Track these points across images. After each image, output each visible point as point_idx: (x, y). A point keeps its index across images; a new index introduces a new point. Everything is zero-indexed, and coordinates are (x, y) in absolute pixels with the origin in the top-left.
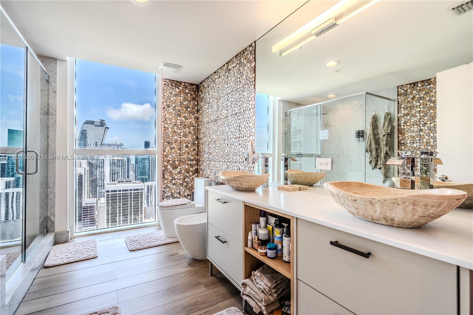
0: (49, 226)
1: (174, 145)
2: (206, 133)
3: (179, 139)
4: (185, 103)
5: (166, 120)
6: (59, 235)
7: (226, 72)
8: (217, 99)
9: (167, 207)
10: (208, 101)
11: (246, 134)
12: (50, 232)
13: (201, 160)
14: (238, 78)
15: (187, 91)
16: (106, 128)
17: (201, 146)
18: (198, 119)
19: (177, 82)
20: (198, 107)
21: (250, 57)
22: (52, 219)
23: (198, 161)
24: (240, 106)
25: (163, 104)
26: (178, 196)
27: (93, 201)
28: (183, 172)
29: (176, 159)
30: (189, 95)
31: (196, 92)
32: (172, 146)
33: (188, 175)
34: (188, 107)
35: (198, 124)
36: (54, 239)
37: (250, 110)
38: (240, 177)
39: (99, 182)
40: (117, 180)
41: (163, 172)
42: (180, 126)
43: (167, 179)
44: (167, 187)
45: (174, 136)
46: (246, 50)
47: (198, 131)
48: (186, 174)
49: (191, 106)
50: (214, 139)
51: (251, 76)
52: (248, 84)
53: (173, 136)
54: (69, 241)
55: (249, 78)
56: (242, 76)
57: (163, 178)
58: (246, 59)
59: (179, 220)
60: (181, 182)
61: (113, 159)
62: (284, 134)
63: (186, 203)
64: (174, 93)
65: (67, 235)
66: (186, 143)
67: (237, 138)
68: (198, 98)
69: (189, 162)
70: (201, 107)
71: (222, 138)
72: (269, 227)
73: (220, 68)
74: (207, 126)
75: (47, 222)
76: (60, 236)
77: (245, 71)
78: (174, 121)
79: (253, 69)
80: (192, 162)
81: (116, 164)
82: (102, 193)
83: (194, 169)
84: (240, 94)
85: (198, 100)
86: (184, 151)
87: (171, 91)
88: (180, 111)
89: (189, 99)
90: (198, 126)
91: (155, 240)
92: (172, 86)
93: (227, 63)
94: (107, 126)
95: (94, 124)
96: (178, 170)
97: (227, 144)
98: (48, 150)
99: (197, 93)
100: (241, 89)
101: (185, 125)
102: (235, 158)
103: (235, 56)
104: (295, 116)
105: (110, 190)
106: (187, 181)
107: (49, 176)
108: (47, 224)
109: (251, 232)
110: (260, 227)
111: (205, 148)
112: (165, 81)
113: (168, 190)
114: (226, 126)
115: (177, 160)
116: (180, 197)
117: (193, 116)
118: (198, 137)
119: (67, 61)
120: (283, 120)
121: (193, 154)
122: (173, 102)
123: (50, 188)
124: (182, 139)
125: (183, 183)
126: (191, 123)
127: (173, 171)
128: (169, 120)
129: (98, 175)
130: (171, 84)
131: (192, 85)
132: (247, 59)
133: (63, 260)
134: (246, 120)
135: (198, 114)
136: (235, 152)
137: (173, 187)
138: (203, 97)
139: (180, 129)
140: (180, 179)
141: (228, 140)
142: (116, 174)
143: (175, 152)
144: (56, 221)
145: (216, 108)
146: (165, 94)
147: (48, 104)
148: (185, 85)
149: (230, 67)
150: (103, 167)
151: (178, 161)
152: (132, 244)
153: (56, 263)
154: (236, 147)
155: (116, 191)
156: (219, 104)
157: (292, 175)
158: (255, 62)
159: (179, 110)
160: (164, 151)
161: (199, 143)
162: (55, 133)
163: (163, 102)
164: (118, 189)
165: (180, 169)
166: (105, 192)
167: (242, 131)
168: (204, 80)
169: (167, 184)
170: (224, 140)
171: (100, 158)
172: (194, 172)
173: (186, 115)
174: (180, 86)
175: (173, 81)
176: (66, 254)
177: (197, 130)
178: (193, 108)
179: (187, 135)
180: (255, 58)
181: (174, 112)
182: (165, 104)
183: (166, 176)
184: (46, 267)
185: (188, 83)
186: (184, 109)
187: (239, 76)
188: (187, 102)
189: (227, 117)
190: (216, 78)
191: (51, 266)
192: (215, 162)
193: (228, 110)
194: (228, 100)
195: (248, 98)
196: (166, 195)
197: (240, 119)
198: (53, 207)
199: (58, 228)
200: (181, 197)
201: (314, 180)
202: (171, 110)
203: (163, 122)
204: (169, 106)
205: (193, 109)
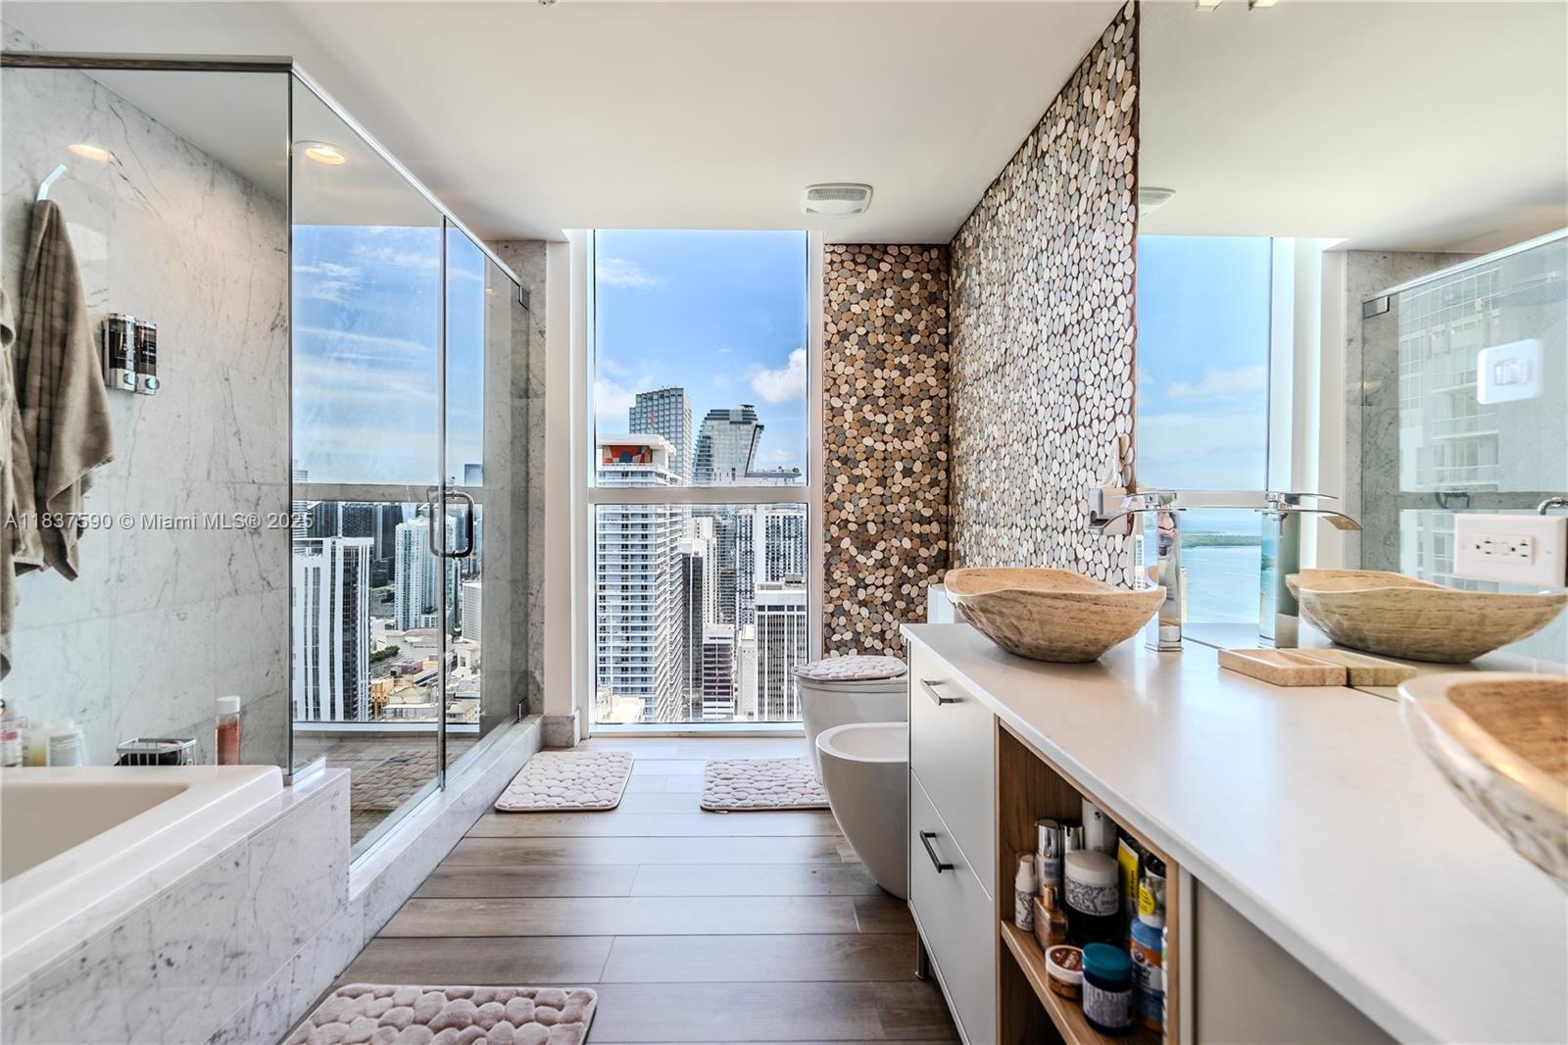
0: (531, 697)
1: (863, 469)
2: (972, 417)
3: (880, 446)
4: (899, 319)
5: (835, 383)
6: (553, 724)
7: (1032, 169)
8: (1002, 285)
9: (822, 682)
10: (977, 296)
11: (1102, 407)
12: (534, 713)
13: (957, 519)
14: (1072, 176)
15: (908, 274)
16: (757, 426)
17: (958, 470)
18: (947, 370)
19: (874, 246)
20: (947, 328)
21: (1115, 73)
22: (538, 679)
23: (947, 523)
24: (1078, 294)
25: (826, 330)
26: (878, 645)
27: (725, 630)
28: (894, 561)
29: (871, 517)
30: (915, 288)
31: (940, 272)
32: (857, 472)
33: (911, 573)
34: (913, 331)
35: (948, 388)
36: (539, 736)
37: (1115, 303)
38: (1004, 596)
39: (741, 581)
40: (784, 575)
41: (828, 560)
42: (882, 402)
43: (840, 585)
44: (839, 611)
45: (863, 437)
46: (1103, 48)
47: (947, 414)
48: (905, 569)
49: (921, 327)
50: (994, 439)
51: (1121, 155)
52: (1108, 192)
53: (859, 437)
54: (572, 746)
55: (1113, 163)
56: (1084, 167)
57: (827, 580)
58: (1100, 87)
59: (834, 737)
60: (888, 597)
61: (773, 514)
62: (1359, 402)
63: (884, 674)
64: (861, 288)
65: (569, 728)
66: (903, 458)
67: (1069, 429)
68: (949, 295)
69: (917, 528)
70: (957, 326)
71: (1020, 434)
72: (1126, 853)
73: (1012, 160)
74: (975, 394)
75: (527, 685)
76: (555, 727)
77: (1098, 140)
78: (861, 383)
79: (1127, 122)
80: (926, 528)
81: (782, 529)
82: (748, 612)
83: (934, 553)
84: (1078, 246)
85: (948, 301)
86: (896, 489)
87: (851, 281)
88: (883, 350)
89: (916, 301)
90: (947, 397)
91: (784, 789)
92: (856, 263)
93: (1035, 131)
94: (760, 423)
95: (728, 419)
96: (877, 554)
97: (1035, 455)
98: (527, 492)
99: (944, 277)
100: (1084, 219)
101: (903, 396)
102: (1060, 513)
103: (1061, 92)
104: (1469, 326)
105: (767, 603)
106: (909, 594)
107: (530, 560)
108: (527, 690)
109: (1029, 857)
110: (1080, 845)
111: (967, 475)
112: (833, 252)
113: (842, 620)
114: (1031, 385)
115: (873, 521)
116: (883, 649)
117: (931, 362)
118: (947, 436)
119: (567, 242)
120: (1350, 341)
121: (929, 496)
122: (857, 318)
123: (532, 594)
124: (890, 447)
125: (894, 600)
126: (923, 388)
127: (861, 559)
128: (846, 382)
129: (738, 560)
130: (852, 258)
131: (924, 251)
132: (1105, 84)
133: (537, 798)
134: (1102, 351)
135: (947, 351)
136: (1063, 487)
137: (859, 613)
138: (963, 284)
139: (883, 413)
140: (884, 586)
141: (1037, 439)
142: (782, 560)
143: (866, 494)
144: (546, 684)
145: (999, 319)
146: (834, 295)
147: (528, 366)
148: (900, 253)
149: (1043, 146)
150: (749, 538)
151: (876, 523)
152: (717, 786)
153: (518, 805)
154: (1063, 465)
155: (781, 608)
156: (1010, 300)
157: (1324, 601)
158: (1138, 87)
159: (880, 346)
160: (830, 489)
161: (951, 457)
162: (543, 445)
163: (826, 324)
164: (785, 603)
165: (883, 551)
166: (754, 607)
167: (1087, 399)
168: (965, 223)
169: (840, 602)
170: (1027, 442)
171: (742, 512)
172: (933, 565)
173: (905, 360)
174: (882, 260)
175: (860, 245)
176: (550, 783)
177: (945, 413)
178: (930, 334)
179: (908, 432)
180: (1135, 70)
181: (862, 353)
182: (832, 328)
183: (837, 576)
184: (499, 812)
185: (911, 246)
186: (899, 339)
187: (1074, 171)
188: (907, 314)
189: (1034, 347)
190: (1000, 205)
191: (507, 809)
192: (996, 527)
193: (1037, 321)
194: (1037, 281)
195: (1110, 251)
196: (836, 638)
197: (1078, 350)
198: (540, 645)
199: (551, 706)
200: (888, 651)
201: (1466, 635)
202: (851, 347)
203: (828, 391)
204: (844, 336)
205: (928, 337)
